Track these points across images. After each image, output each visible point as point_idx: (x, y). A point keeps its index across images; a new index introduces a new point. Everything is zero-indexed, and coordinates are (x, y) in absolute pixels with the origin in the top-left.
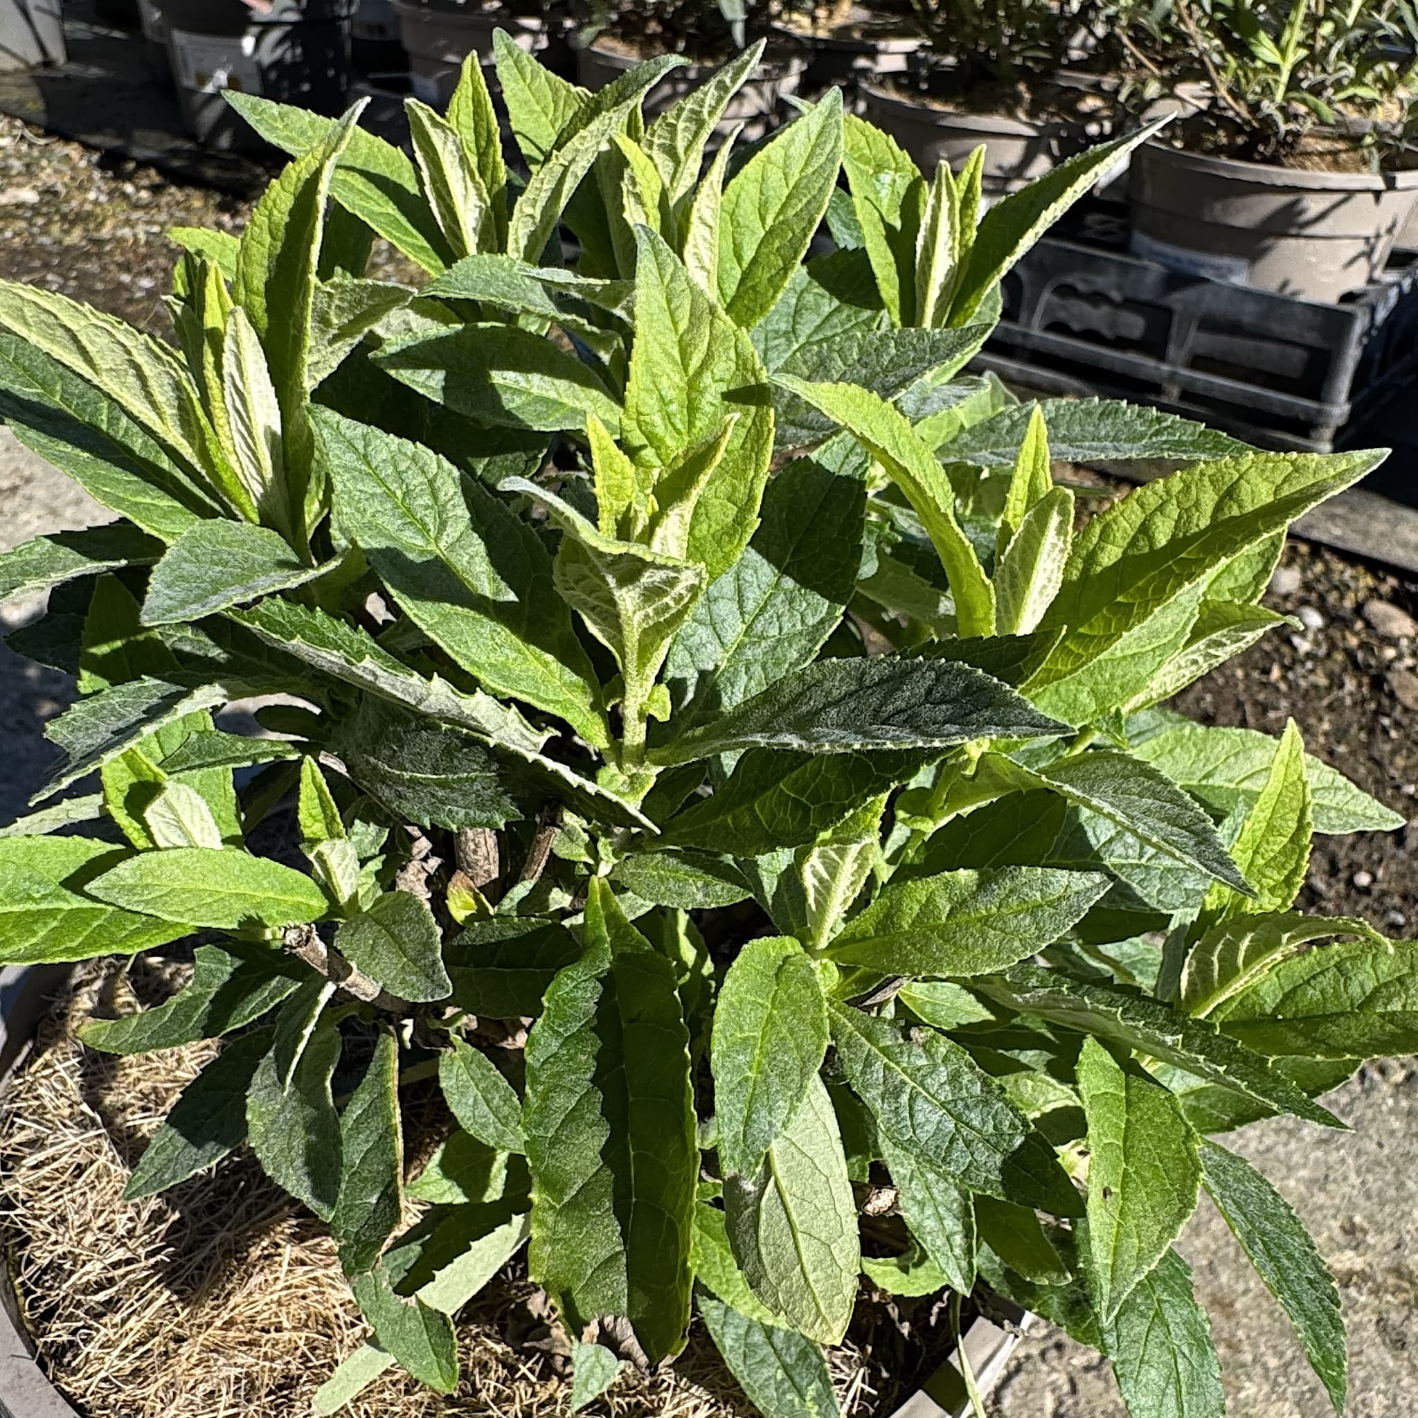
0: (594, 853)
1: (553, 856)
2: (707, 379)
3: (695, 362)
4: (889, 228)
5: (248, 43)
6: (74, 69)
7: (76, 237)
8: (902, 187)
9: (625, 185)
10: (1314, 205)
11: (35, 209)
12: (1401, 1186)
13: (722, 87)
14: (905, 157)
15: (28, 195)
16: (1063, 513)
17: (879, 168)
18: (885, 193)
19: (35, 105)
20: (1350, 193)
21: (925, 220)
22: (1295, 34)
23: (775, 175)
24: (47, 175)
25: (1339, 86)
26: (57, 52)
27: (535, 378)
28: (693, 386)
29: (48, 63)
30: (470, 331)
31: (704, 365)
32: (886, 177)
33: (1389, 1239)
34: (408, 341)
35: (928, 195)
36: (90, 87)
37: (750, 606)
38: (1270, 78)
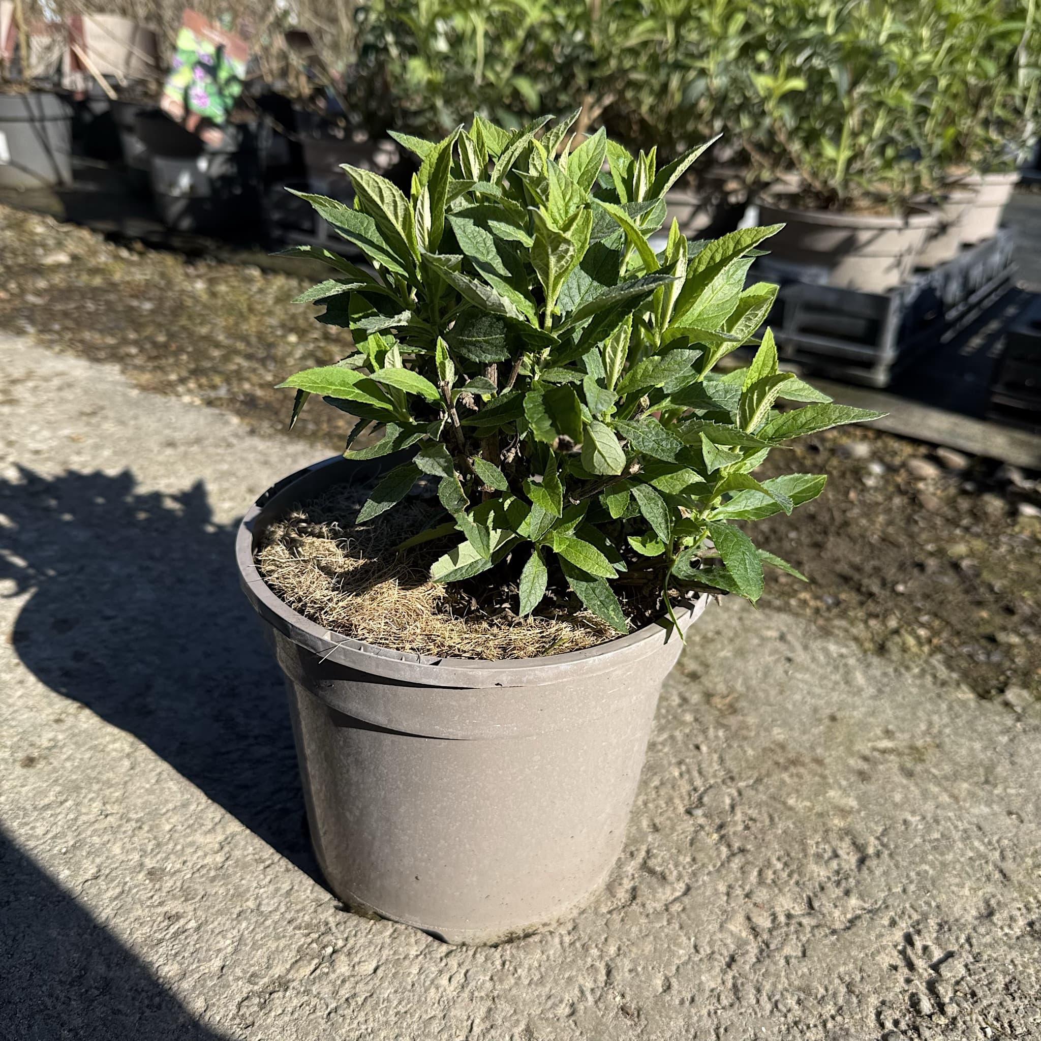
0: (533, 372)
1: (519, 375)
2: (571, 203)
3: (567, 199)
4: (623, 178)
5: (203, 164)
6: (78, 186)
7: (98, 281)
8: (627, 163)
9: (530, 161)
10: (864, 236)
11: (68, 267)
12: (914, 714)
13: (566, 124)
14: (628, 154)
15: (63, 258)
16: (684, 248)
17: (618, 157)
18: (621, 165)
19: (56, 205)
20: (883, 230)
21: (636, 173)
22: (846, 140)
23: (584, 155)
24: (71, 246)
25: (874, 170)
26: (66, 175)
27: (503, 224)
28: (567, 205)
29: (60, 183)
30: (482, 206)
31: (570, 199)
32: (621, 160)
33: (907, 736)
34: (461, 209)
35: (637, 165)
36: (89, 196)
37: (583, 292)
38: (832, 167)
